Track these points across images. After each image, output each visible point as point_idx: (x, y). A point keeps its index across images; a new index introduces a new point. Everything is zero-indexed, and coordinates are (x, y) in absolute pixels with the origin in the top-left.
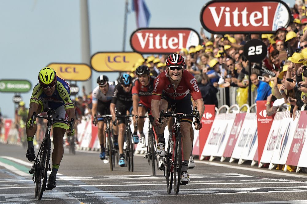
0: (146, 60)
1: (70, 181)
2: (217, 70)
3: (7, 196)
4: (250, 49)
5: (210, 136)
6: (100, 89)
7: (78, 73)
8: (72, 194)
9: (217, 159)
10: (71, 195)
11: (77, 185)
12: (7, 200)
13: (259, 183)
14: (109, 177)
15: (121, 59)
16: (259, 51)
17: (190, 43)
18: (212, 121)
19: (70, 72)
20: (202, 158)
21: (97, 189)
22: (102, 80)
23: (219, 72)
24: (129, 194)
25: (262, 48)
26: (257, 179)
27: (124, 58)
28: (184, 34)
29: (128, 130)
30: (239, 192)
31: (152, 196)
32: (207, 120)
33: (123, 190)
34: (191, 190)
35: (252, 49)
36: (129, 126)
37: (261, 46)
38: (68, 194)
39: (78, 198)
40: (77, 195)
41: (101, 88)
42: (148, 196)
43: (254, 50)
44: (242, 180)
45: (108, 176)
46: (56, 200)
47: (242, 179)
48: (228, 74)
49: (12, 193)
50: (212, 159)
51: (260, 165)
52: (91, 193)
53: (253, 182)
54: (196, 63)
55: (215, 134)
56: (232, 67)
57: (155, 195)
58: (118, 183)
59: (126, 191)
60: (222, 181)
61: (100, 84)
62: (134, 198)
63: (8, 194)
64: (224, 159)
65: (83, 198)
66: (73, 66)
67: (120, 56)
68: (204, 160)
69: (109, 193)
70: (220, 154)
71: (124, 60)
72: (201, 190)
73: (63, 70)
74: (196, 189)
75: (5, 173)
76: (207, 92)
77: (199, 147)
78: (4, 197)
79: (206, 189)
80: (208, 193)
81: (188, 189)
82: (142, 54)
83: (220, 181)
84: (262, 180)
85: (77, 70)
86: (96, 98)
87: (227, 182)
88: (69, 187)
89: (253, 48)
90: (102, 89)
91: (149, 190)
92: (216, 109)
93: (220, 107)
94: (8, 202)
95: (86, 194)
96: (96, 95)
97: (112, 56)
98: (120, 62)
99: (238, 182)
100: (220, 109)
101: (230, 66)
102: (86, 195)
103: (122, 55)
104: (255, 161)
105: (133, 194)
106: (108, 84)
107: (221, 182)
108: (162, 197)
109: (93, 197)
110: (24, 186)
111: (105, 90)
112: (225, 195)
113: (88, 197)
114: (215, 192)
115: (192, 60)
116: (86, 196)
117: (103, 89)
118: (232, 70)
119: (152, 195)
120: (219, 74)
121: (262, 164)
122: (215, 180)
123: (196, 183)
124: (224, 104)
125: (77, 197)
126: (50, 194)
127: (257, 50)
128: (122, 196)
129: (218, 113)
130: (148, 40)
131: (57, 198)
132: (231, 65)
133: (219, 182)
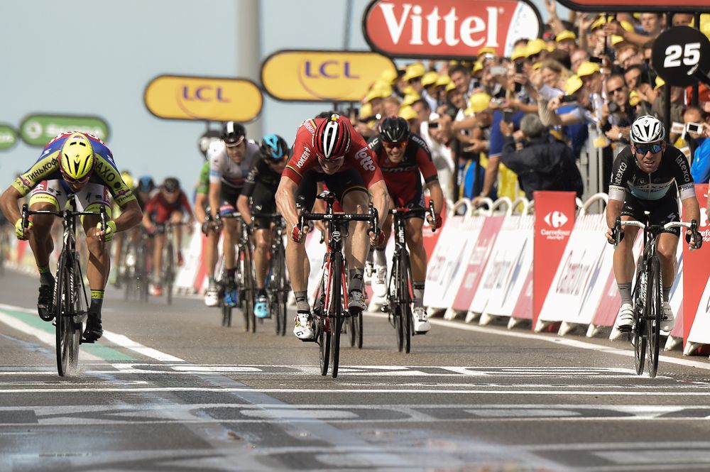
0: (401, 73)
1: (202, 378)
2: (585, 101)
3: (40, 410)
4: (669, 51)
5: (562, 270)
6: (227, 151)
7: (227, 101)
8: (207, 411)
9: (578, 330)
10: (203, 413)
11: (219, 387)
12: (41, 422)
13: (684, 394)
14: (302, 369)
15: (338, 70)
16: (691, 57)
17: (516, 32)
18: (566, 233)
19: (208, 100)
20: (539, 326)
21: (271, 399)
22: (231, 133)
23: (590, 108)
24: (351, 415)
25: (700, 50)
26: (680, 383)
27: (347, 65)
28: (501, 10)
29: (278, 246)
30: (631, 415)
31: (409, 420)
32: (556, 229)
33: (336, 404)
34: (510, 409)
35: (674, 52)
36: (281, 236)
37: (698, 45)
38: (197, 410)
39: (222, 421)
40: (218, 413)
41: (229, 151)
42: (401, 420)
43: (678, 54)
44: (641, 387)
45: (298, 367)
46: (166, 424)
47: (639, 384)
48: (611, 112)
49: (53, 405)
50: (564, 329)
51: (688, 349)
52: (253, 409)
53: (668, 390)
54: (528, 85)
55: (573, 267)
56: (622, 94)
57: (417, 418)
58: (324, 385)
59: (344, 406)
60: (588, 386)
61: (227, 142)
62: (365, 425)
63: (43, 405)
64: (596, 331)
65: (234, 421)
66: (215, 84)
67: (336, 63)
68: (544, 331)
69: (299, 409)
70: (586, 318)
71: (347, 73)
72: (535, 409)
73: (191, 93)
74: (521, 406)
75: (37, 351)
76: (557, 160)
77: (532, 298)
78: (32, 413)
79: (548, 406)
80: (554, 417)
81: (503, 406)
82: (392, 57)
83: (583, 386)
84: (693, 386)
85: (224, 95)
86: (219, 172)
87: (602, 390)
88: (201, 392)
89: (678, 48)
90: (232, 154)
91: (403, 406)
92: (578, 201)
93: (587, 199)
94: (43, 426)
95: (243, 412)
96: (217, 164)
97: (316, 61)
98: (335, 77)
99: (630, 390)
100: (588, 202)
101: (616, 93)
102: (241, 415)
103: (342, 58)
104: (675, 338)
105: (363, 414)
106: (245, 141)
107: (586, 390)
108: (435, 423)
109: (260, 418)
110: (84, 387)
111: (238, 154)
112: (597, 423)
113: (247, 417)
114: (571, 413)
115: (518, 77)
116: (241, 417)
117: (235, 152)
118: (621, 103)
119: (408, 416)
120: (588, 113)
121: (692, 347)
122: (570, 384)
123: (521, 389)
124: (598, 192)
125: (219, 419)
126: (150, 408)
127: (687, 53)
128: (334, 419)
129: (582, 212)
130: (409, 22)
131: (167, 419)
132: (619, 89)
133: (580, 389)
